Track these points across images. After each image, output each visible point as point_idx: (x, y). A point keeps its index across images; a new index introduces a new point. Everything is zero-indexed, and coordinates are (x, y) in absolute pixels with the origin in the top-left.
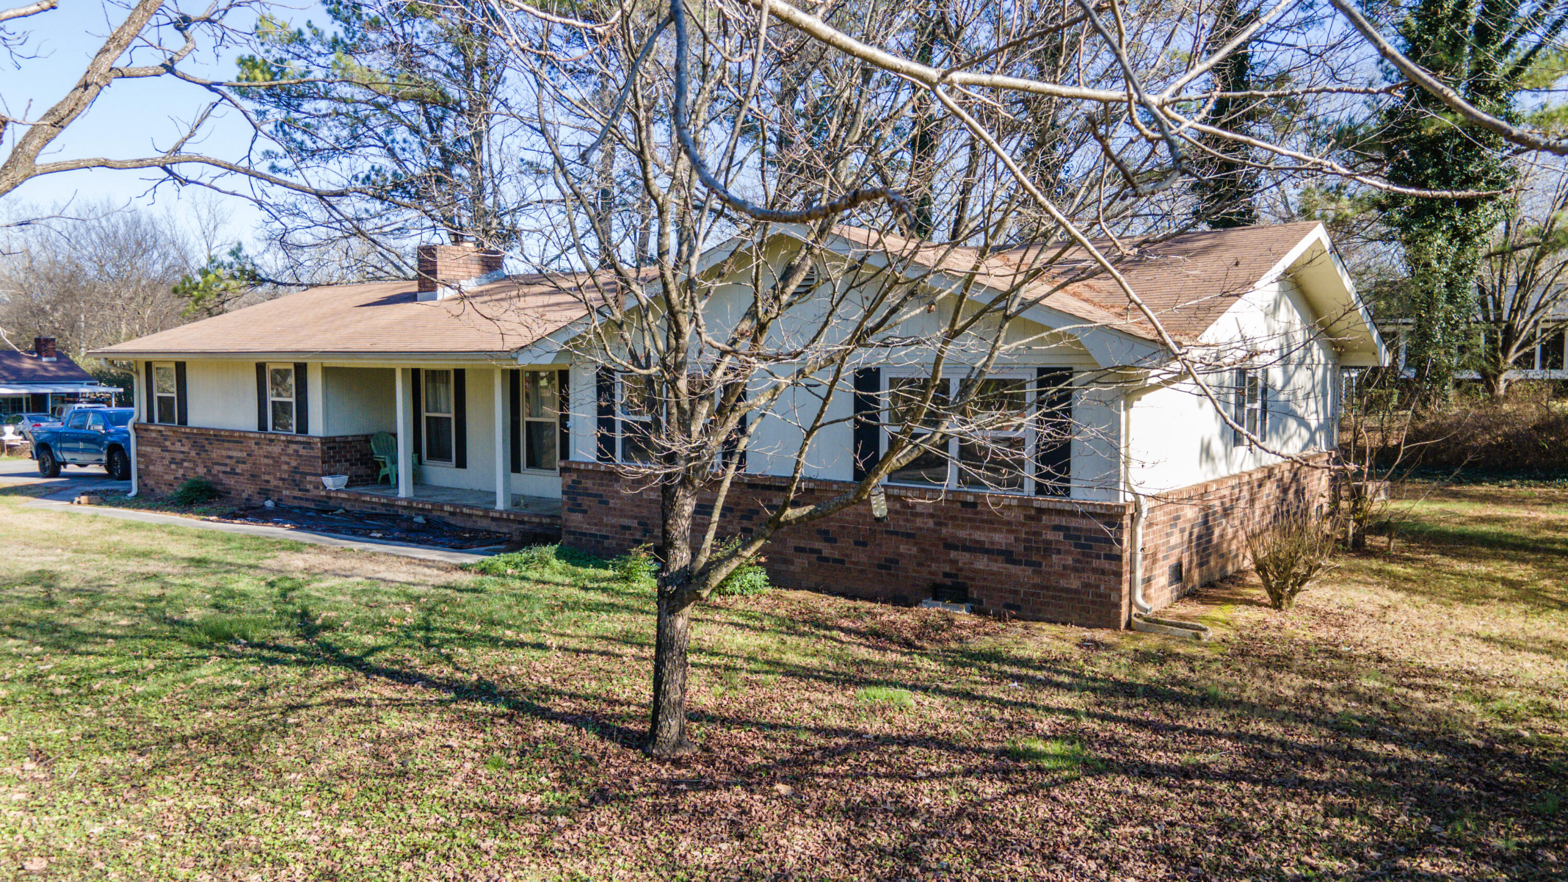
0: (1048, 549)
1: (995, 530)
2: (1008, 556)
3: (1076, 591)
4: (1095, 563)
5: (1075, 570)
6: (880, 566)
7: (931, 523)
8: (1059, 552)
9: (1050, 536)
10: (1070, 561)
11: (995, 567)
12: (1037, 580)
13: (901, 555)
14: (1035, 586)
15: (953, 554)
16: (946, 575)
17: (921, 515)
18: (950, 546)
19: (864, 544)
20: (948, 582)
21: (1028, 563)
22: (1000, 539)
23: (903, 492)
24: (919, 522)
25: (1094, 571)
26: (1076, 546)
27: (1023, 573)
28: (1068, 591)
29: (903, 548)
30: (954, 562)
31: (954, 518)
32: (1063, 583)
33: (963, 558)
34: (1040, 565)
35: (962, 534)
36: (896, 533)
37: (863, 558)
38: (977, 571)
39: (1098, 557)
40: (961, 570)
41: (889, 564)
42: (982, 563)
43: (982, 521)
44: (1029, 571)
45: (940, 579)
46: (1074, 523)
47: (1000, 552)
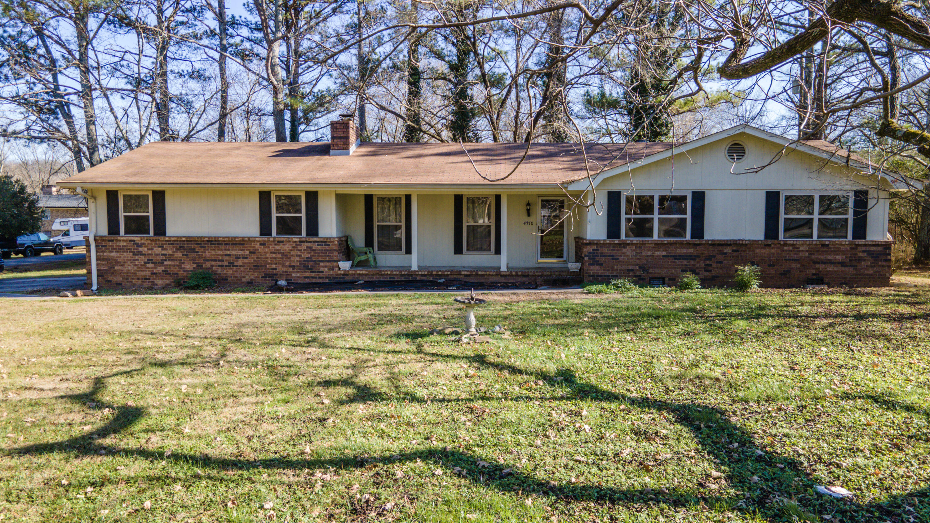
0: (860, 260)
1: (837, 255)
2: (843, 264)
3: (872, 275)
4: (880, 263)
5: (872, 266)
6: (781, 274)
7: (807, 254)
8: (865, 260)
9: (861, 254)
10: (869, 263)
11: (836, 269)
12: (855, 272)
13: (793, 268)
14: (854, 274)
15: (817, 266)
16: (813, 274)
17: (802, 251)
18: (815, 262)
19: (773, 266)
20: (815, 277)
21: (851, 266)
22: (839, 258)
23: (795, 243)
24: (801, 254)
25: (879, 266)
26: (872, 257)
27: (849, 270)
28: (868, 275)
29: (793, 266)
30: (818, 269)
31: (817, 251)
32: (866, 272)
33: (821, 267)
34: (856, 266)
35: (822, 257)
36: (789, 260)
37: (773, 272)
38: (829, 271)
39: (881, 261)
40: (821, 272)
41: (785, 273)
42: (831, 268)
43: (832, 251)
44: (852, 269)
45: (811, 276)
46: (872, 249)
47: (839, 263)
